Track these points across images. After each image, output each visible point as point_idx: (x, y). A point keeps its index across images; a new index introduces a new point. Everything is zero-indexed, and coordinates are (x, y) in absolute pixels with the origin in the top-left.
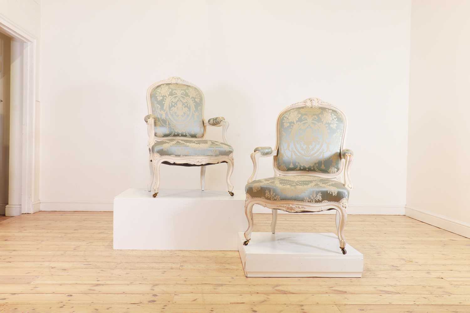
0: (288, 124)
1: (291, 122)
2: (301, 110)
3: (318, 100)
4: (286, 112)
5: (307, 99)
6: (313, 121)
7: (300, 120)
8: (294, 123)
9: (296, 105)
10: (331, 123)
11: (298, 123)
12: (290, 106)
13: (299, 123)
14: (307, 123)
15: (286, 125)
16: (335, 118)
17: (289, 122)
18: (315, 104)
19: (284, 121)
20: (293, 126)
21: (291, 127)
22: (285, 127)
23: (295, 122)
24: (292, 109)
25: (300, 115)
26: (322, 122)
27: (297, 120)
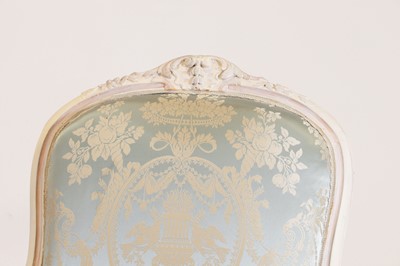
0: (87, 171)
1: (100, 159)
2: (149, 111)
3: (220, 64)
4: (78, 115)
5: (173, 61)
6: (195, 159)
7: (140, 152)
8: (111, 165)
10: (275, 171)
11: (130, 165)
12: (96, 91)
13: (136, 165)
14: (171, 164)
15: (78, 173)
16: (295, 149)
17: (90, 162)
18: (209, 82)
19: (67, 156)
20: (107, 178)
21: (102, 183)
22: (70, 183)
23: (118, 159)
24: (102, 104)
25: (139, 132)
26: (238, 164)
27: (127, 151)
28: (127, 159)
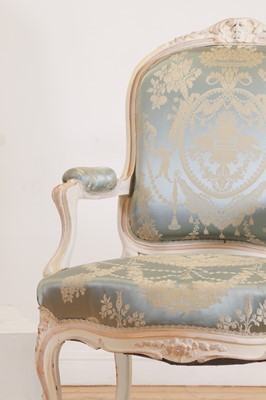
0: (164, 100)
1: (172, 91)
2: (205, 57)
3: (253, 23)
4: (156, 63)
5: (220, 22)
6: (238, 90)
7: (199, 86)
8: (180, 96)
9: (188, 39)
11: (192, 95)
12: (168, 46)
13: (197, 95)
14: (221, 94)
15: (158, 101)
17: (166, 94)
18: (246, 37)
19: (150, 90)
20: (177, 105)
21: (174, 108)
22: (153, 108)
23: (184, 91)
24: (175, 54)
25: (198, 72)
27: (191, 86)
28: (190, 91)
